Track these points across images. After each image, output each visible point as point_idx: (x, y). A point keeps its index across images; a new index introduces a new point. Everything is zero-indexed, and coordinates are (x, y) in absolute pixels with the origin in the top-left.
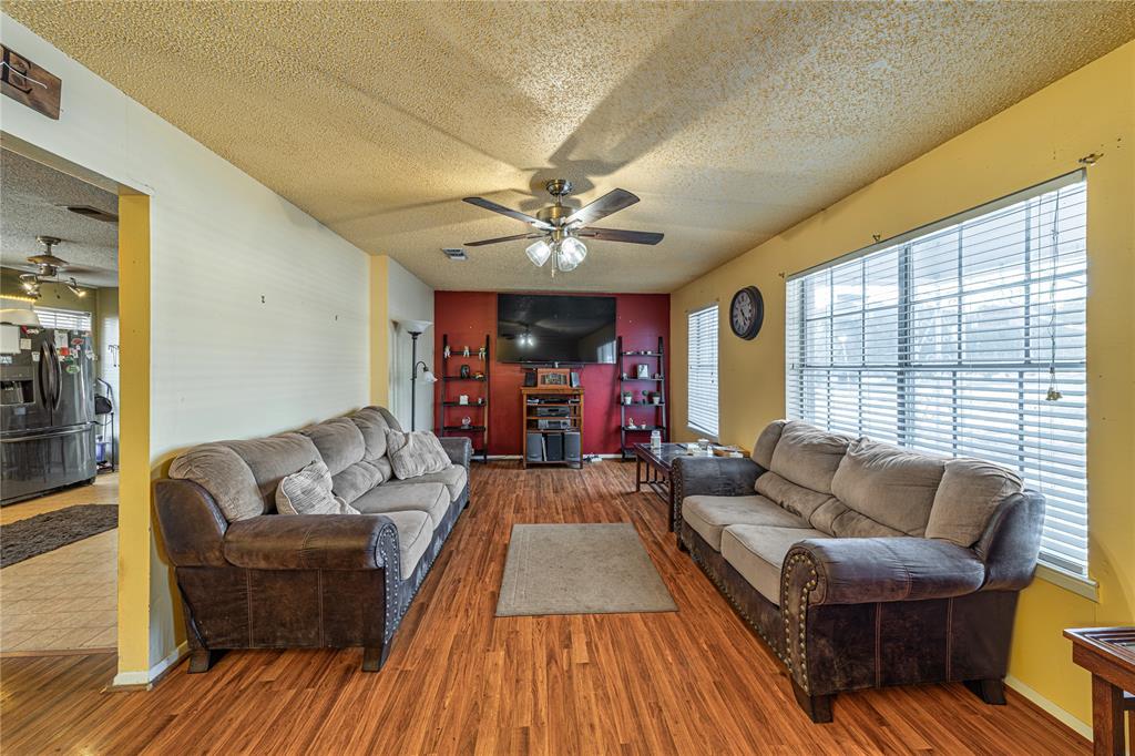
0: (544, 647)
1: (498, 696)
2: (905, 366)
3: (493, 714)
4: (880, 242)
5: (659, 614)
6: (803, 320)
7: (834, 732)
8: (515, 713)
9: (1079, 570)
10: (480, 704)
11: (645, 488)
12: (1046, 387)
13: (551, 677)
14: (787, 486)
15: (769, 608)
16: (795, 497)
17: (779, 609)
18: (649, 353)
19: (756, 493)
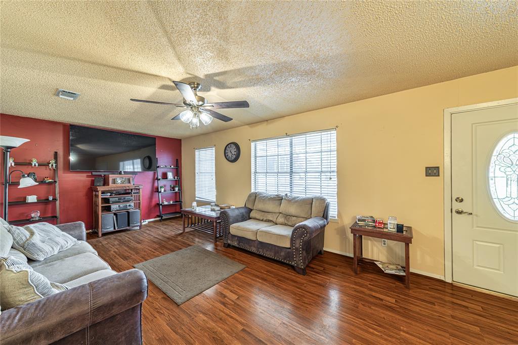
0: (216, 302)
1: (219, 329)
2: (291, 172)
3: (225, 335)
4: (287, 135)
5: (243, 270)
6: (256, 157)
7: (309, 276)
8: (233, 329)
9: (335, 217)
10: (215, 336)
11: (187, 230)
12: (329, 177)
13: (232, 309)
14: (263, 213)
15: (285, 250)
16: (269, 216)
17: (290, 248)
18: (172, 167)
19: (251, 218)
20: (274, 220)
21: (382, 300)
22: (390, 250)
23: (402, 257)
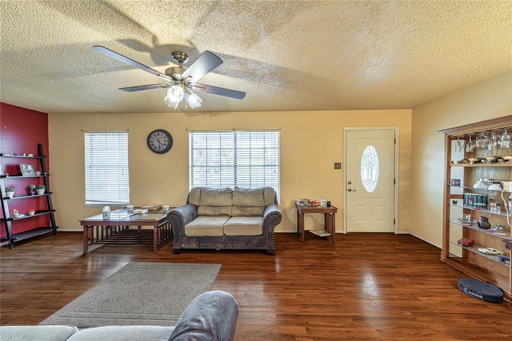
6: (192, 149)
14: (214, 208)
15: (257, 237)
16: (223, 210)
17: (262, 235)
18: (31, 156)
19: (199, 216)
20: (229, 213)
21: (330, 254)
22: (315, 220)
23: (322, 224)
